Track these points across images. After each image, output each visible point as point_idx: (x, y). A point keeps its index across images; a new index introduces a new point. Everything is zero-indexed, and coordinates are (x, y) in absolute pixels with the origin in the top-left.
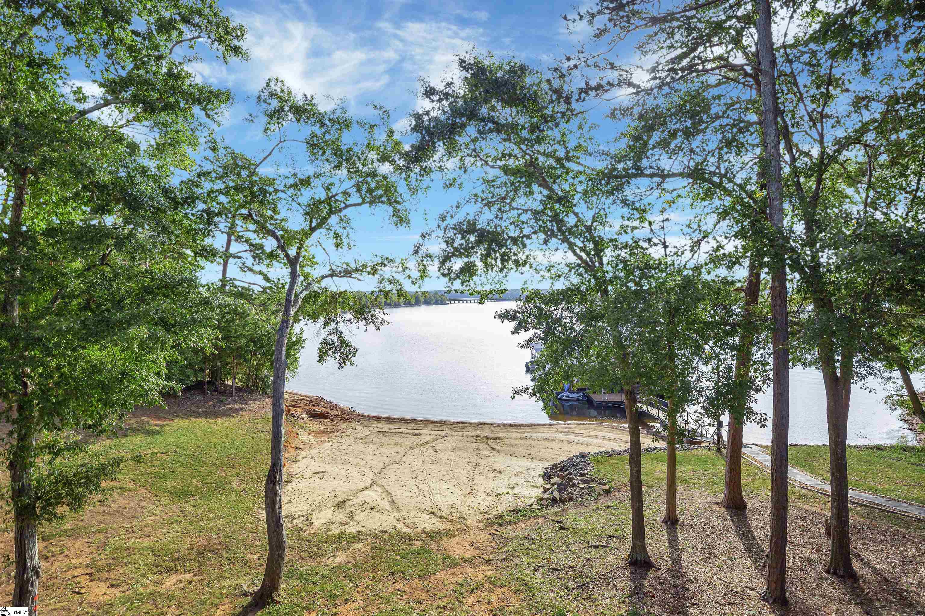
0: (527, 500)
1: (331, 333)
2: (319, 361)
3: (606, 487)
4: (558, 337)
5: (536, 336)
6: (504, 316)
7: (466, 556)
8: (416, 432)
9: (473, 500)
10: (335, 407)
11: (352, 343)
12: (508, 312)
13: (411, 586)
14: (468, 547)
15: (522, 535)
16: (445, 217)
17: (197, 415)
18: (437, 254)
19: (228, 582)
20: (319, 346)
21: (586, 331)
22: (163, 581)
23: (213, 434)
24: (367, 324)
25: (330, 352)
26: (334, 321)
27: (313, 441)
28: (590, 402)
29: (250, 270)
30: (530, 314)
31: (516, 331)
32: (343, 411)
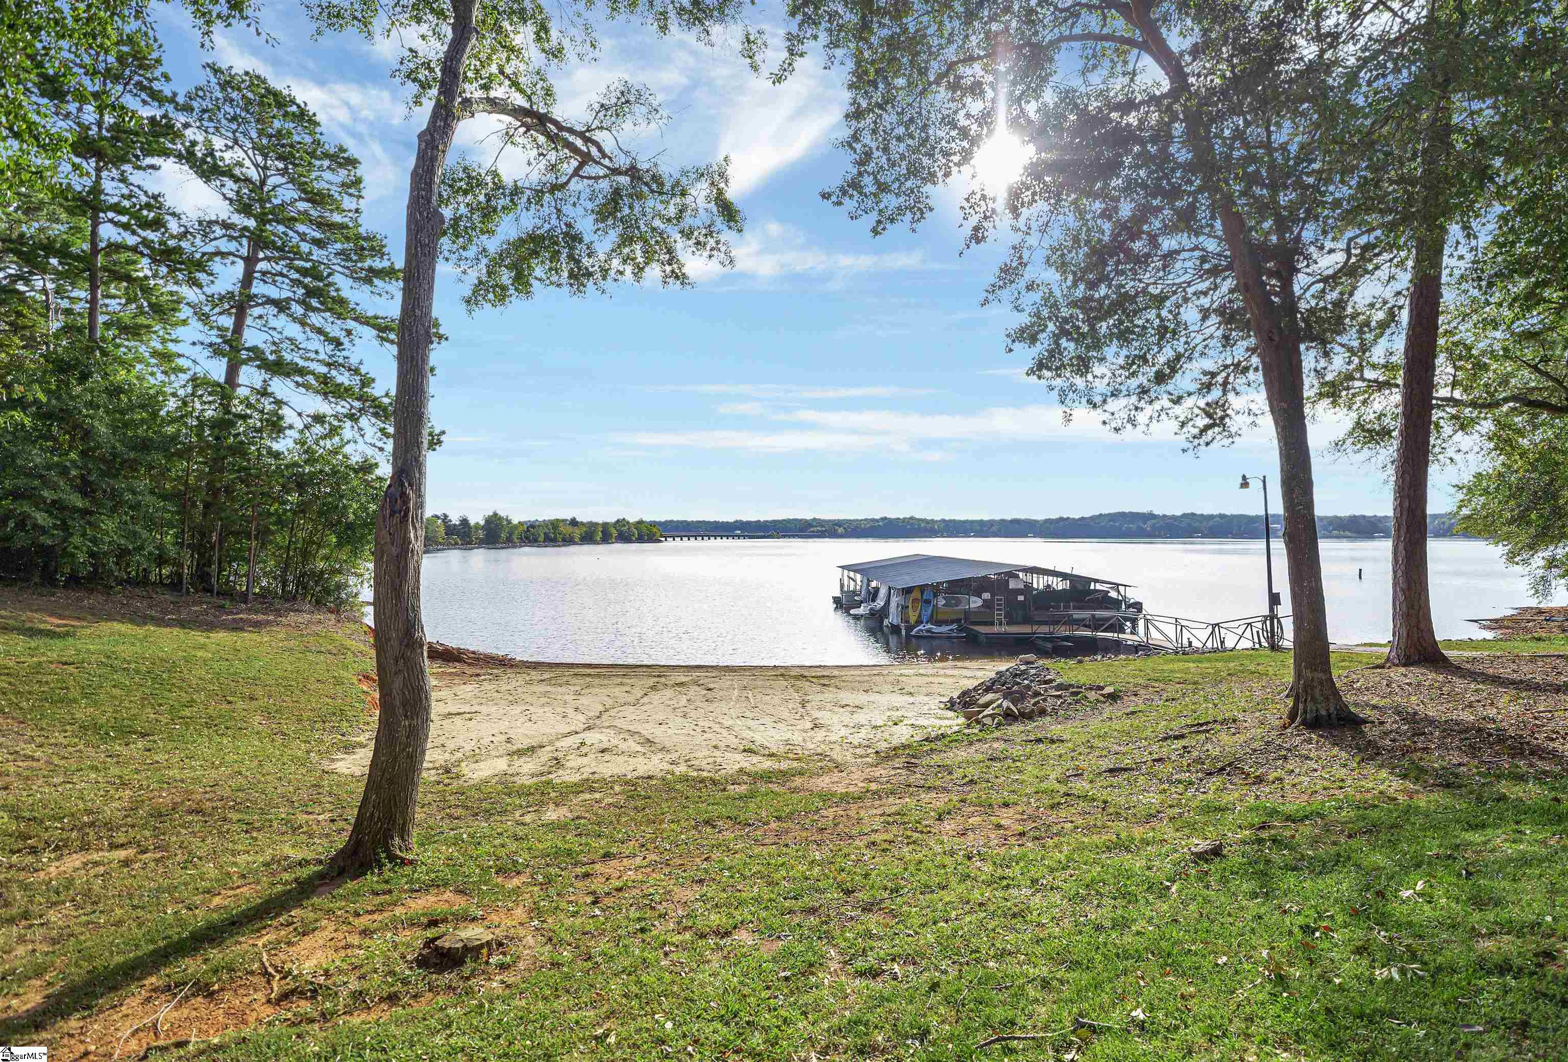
0: (943, 729)
3: (1108, 691)
7: (871, 789)
9: (827, 733)
13: (768, 830)
28: (971, 639)
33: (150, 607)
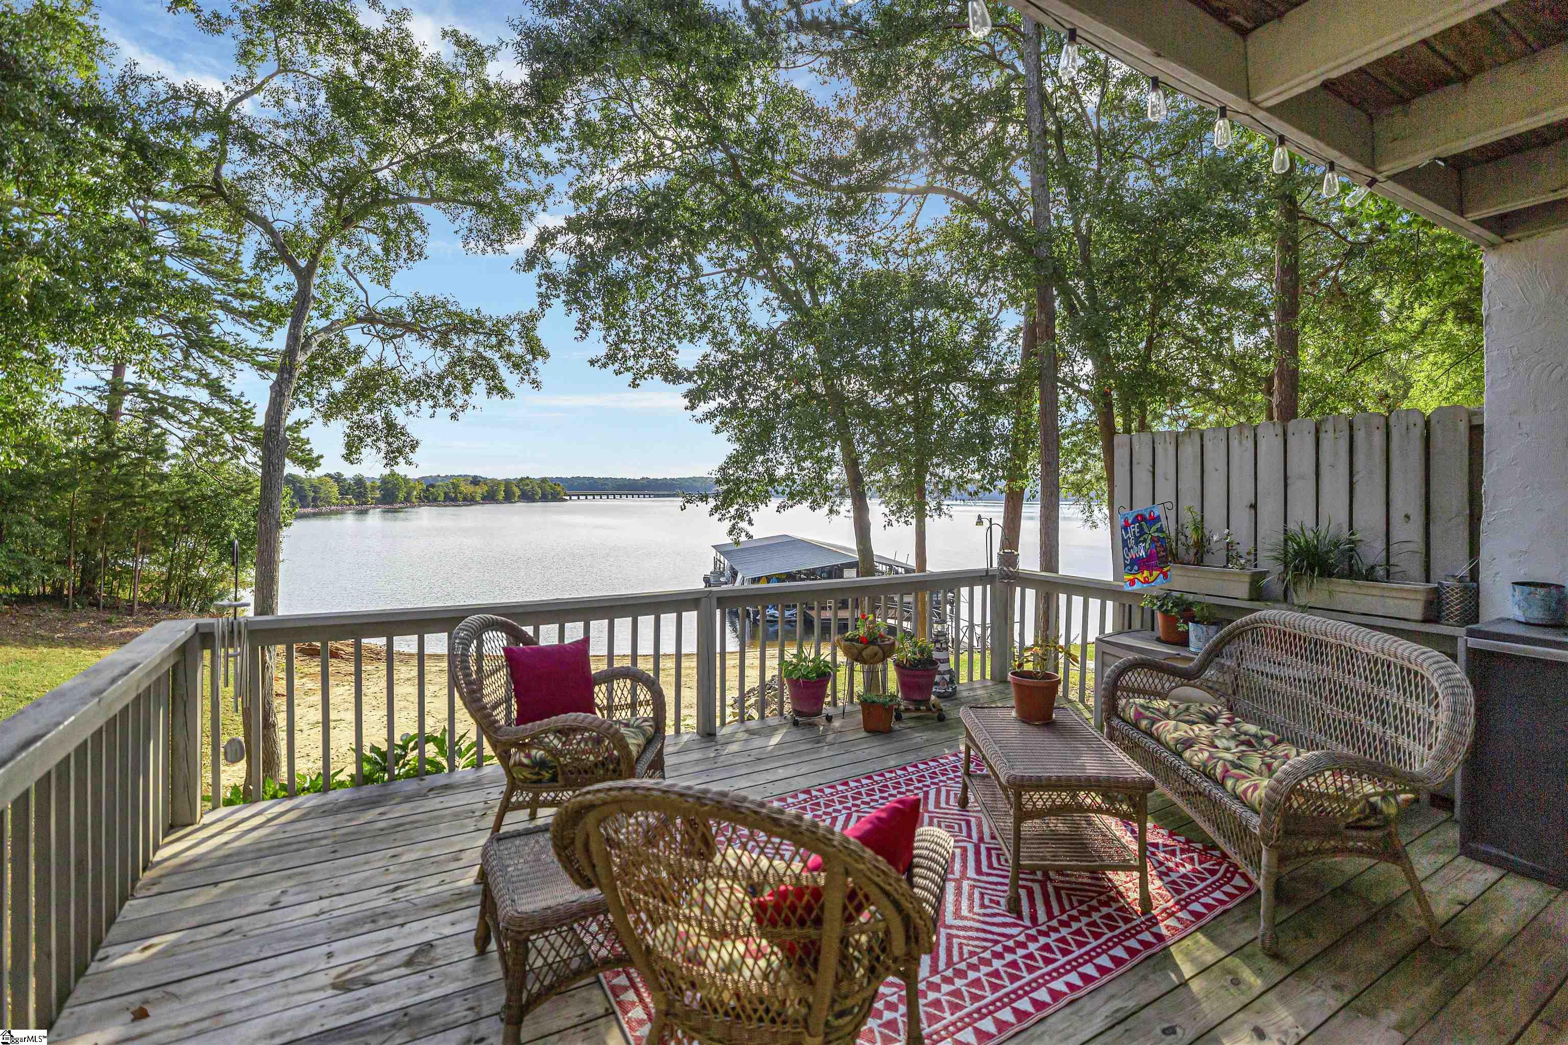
11: (409, 432)
24: (436, 406)
25: (368, 441)
33: (38, 626)
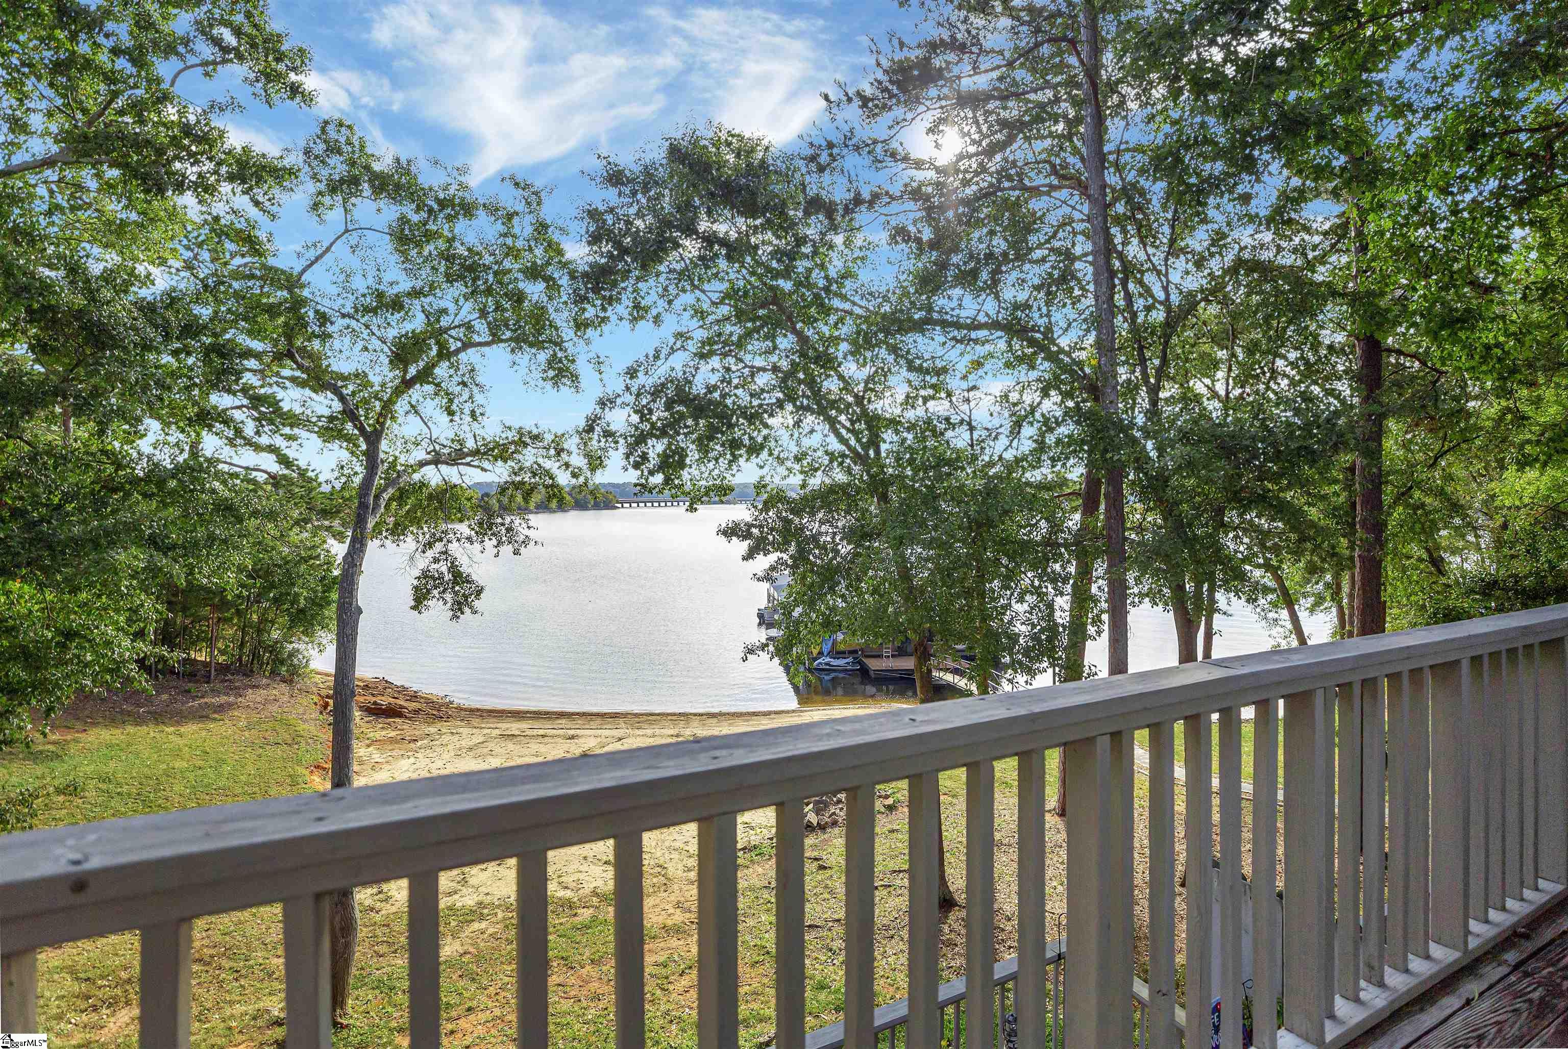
0: (765, 831)
1: (436, 560)
2: (414, 608)
3: (890, 801)
4: (814, 564)
5: (779, 560)
6: (731, 532)
7: (669, 922)
8: (572, 732)
9: (676, 836)
10: (414, 697)
11: (474, 577)
12: (737, 525)
13: (579, 977)
14: (671, 911)
15: (758, 884)
16: (636, 371)
17: (139, 721)
18: (622, 431)
19: (239, 1009)
20: (416, 582)
21: (857, 555)
22: (102, 1022)
23: (177, 754)
24: (500, 543)
25: (435, 592)
26: (441, 540)
27: (377, 757)
28: (864, 672)
29: (249, 443)
30: (772, 529)
31: (749, 556)
32: (429, 702)
